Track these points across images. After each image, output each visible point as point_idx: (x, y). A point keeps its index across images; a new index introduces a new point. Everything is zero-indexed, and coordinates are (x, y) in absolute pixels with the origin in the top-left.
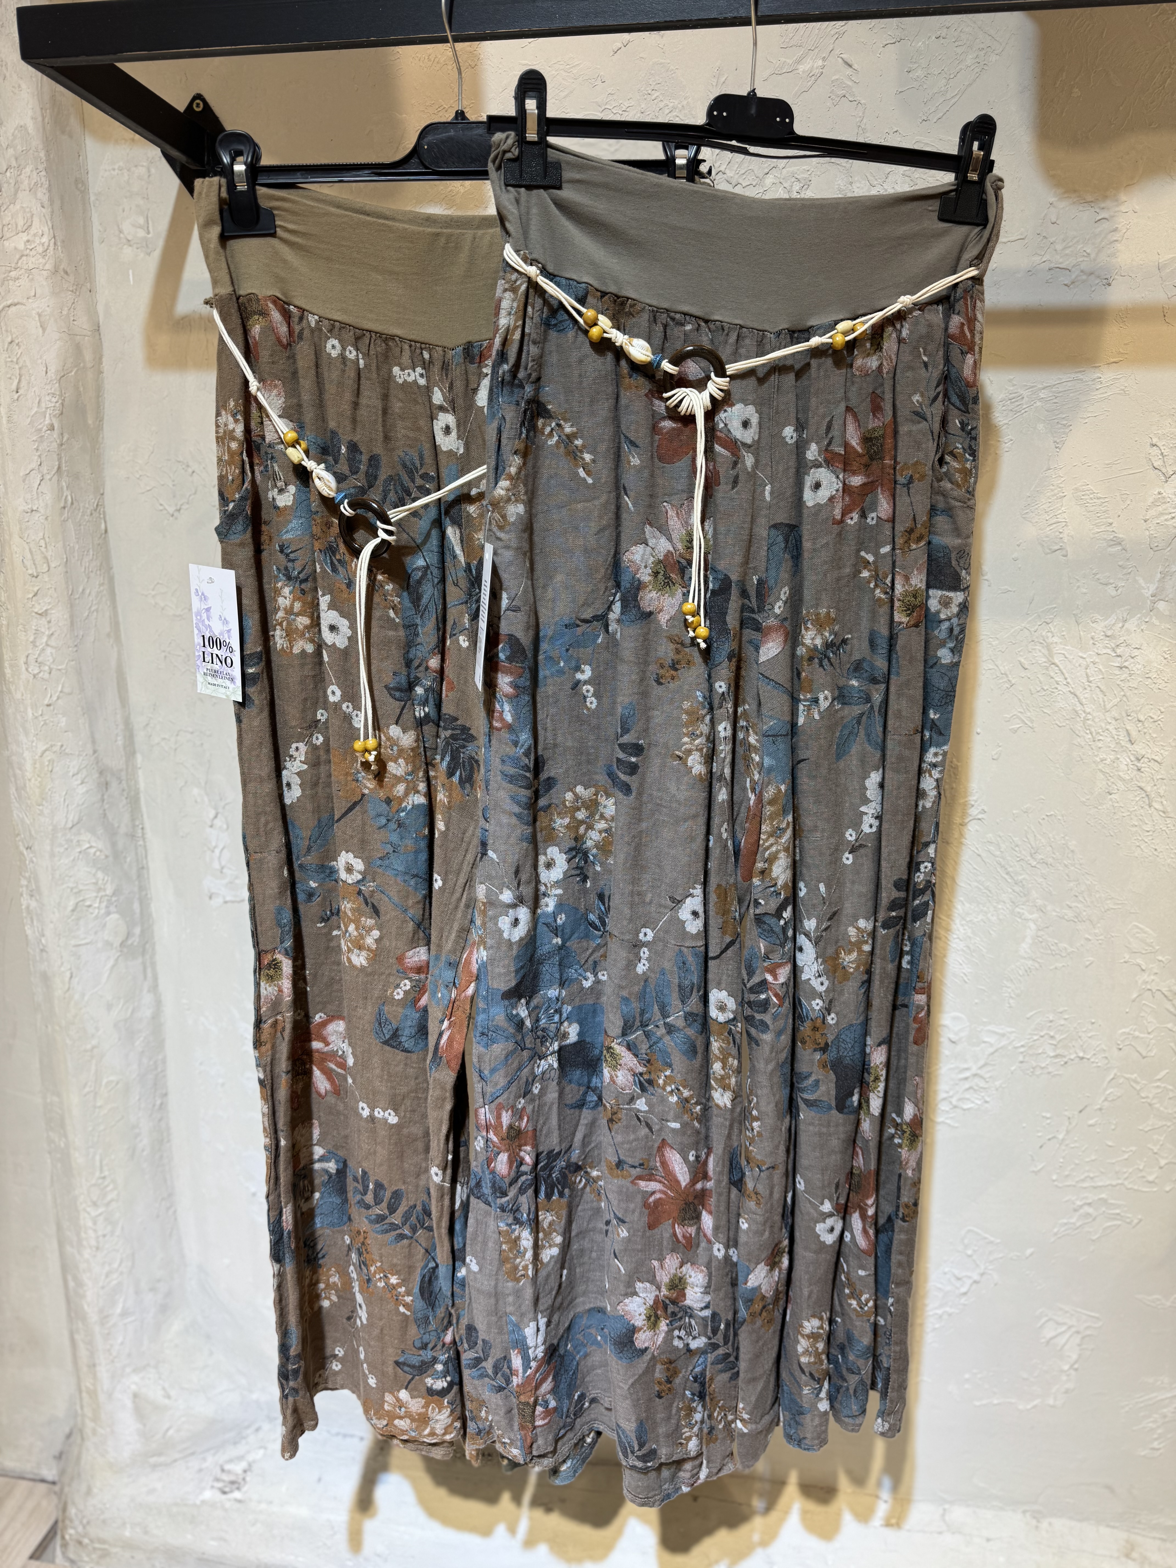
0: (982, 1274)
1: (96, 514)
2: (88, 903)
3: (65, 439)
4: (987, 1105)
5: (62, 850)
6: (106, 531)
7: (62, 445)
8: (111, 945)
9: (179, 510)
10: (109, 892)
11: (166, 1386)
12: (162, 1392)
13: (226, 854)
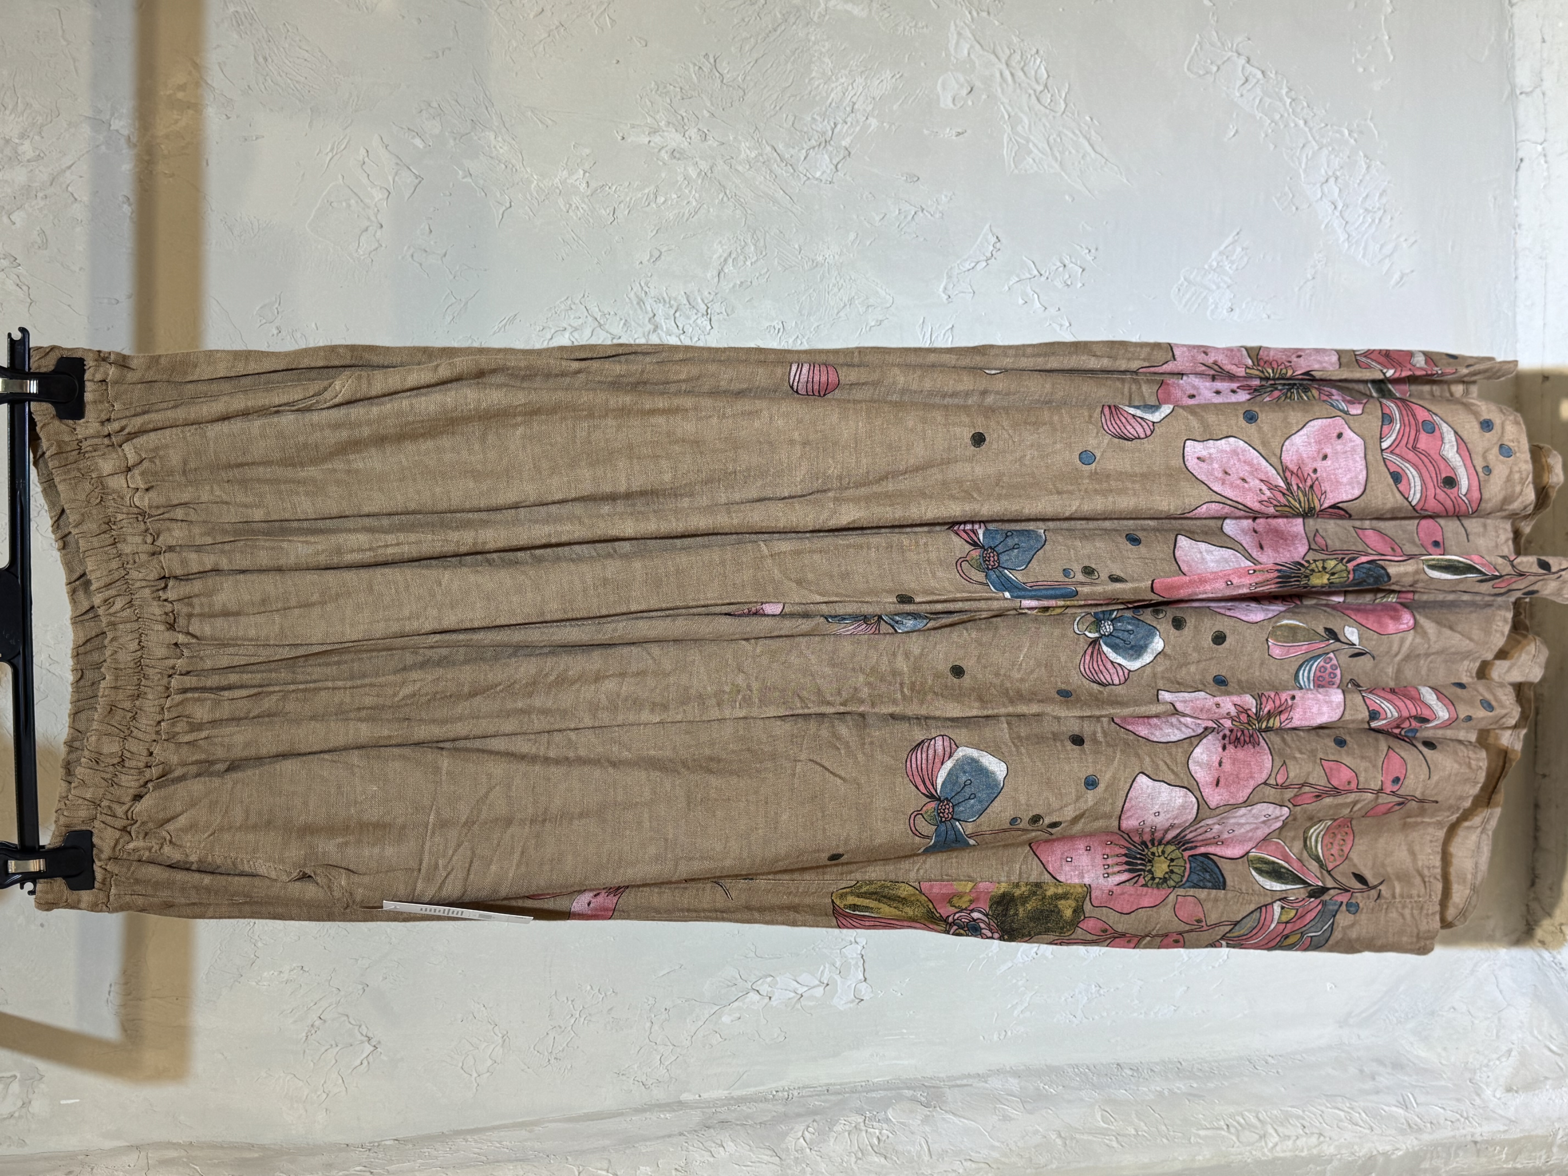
0: (1239, 54)
1: (375, 1149)
2: (875, 1141)
6: (395, 1140)
8: (927, 1117)
9: (369, 1039)
10: (860, 1119)
11: (1495, 1056)
12: (1504, 1059)
13: (804, 978)
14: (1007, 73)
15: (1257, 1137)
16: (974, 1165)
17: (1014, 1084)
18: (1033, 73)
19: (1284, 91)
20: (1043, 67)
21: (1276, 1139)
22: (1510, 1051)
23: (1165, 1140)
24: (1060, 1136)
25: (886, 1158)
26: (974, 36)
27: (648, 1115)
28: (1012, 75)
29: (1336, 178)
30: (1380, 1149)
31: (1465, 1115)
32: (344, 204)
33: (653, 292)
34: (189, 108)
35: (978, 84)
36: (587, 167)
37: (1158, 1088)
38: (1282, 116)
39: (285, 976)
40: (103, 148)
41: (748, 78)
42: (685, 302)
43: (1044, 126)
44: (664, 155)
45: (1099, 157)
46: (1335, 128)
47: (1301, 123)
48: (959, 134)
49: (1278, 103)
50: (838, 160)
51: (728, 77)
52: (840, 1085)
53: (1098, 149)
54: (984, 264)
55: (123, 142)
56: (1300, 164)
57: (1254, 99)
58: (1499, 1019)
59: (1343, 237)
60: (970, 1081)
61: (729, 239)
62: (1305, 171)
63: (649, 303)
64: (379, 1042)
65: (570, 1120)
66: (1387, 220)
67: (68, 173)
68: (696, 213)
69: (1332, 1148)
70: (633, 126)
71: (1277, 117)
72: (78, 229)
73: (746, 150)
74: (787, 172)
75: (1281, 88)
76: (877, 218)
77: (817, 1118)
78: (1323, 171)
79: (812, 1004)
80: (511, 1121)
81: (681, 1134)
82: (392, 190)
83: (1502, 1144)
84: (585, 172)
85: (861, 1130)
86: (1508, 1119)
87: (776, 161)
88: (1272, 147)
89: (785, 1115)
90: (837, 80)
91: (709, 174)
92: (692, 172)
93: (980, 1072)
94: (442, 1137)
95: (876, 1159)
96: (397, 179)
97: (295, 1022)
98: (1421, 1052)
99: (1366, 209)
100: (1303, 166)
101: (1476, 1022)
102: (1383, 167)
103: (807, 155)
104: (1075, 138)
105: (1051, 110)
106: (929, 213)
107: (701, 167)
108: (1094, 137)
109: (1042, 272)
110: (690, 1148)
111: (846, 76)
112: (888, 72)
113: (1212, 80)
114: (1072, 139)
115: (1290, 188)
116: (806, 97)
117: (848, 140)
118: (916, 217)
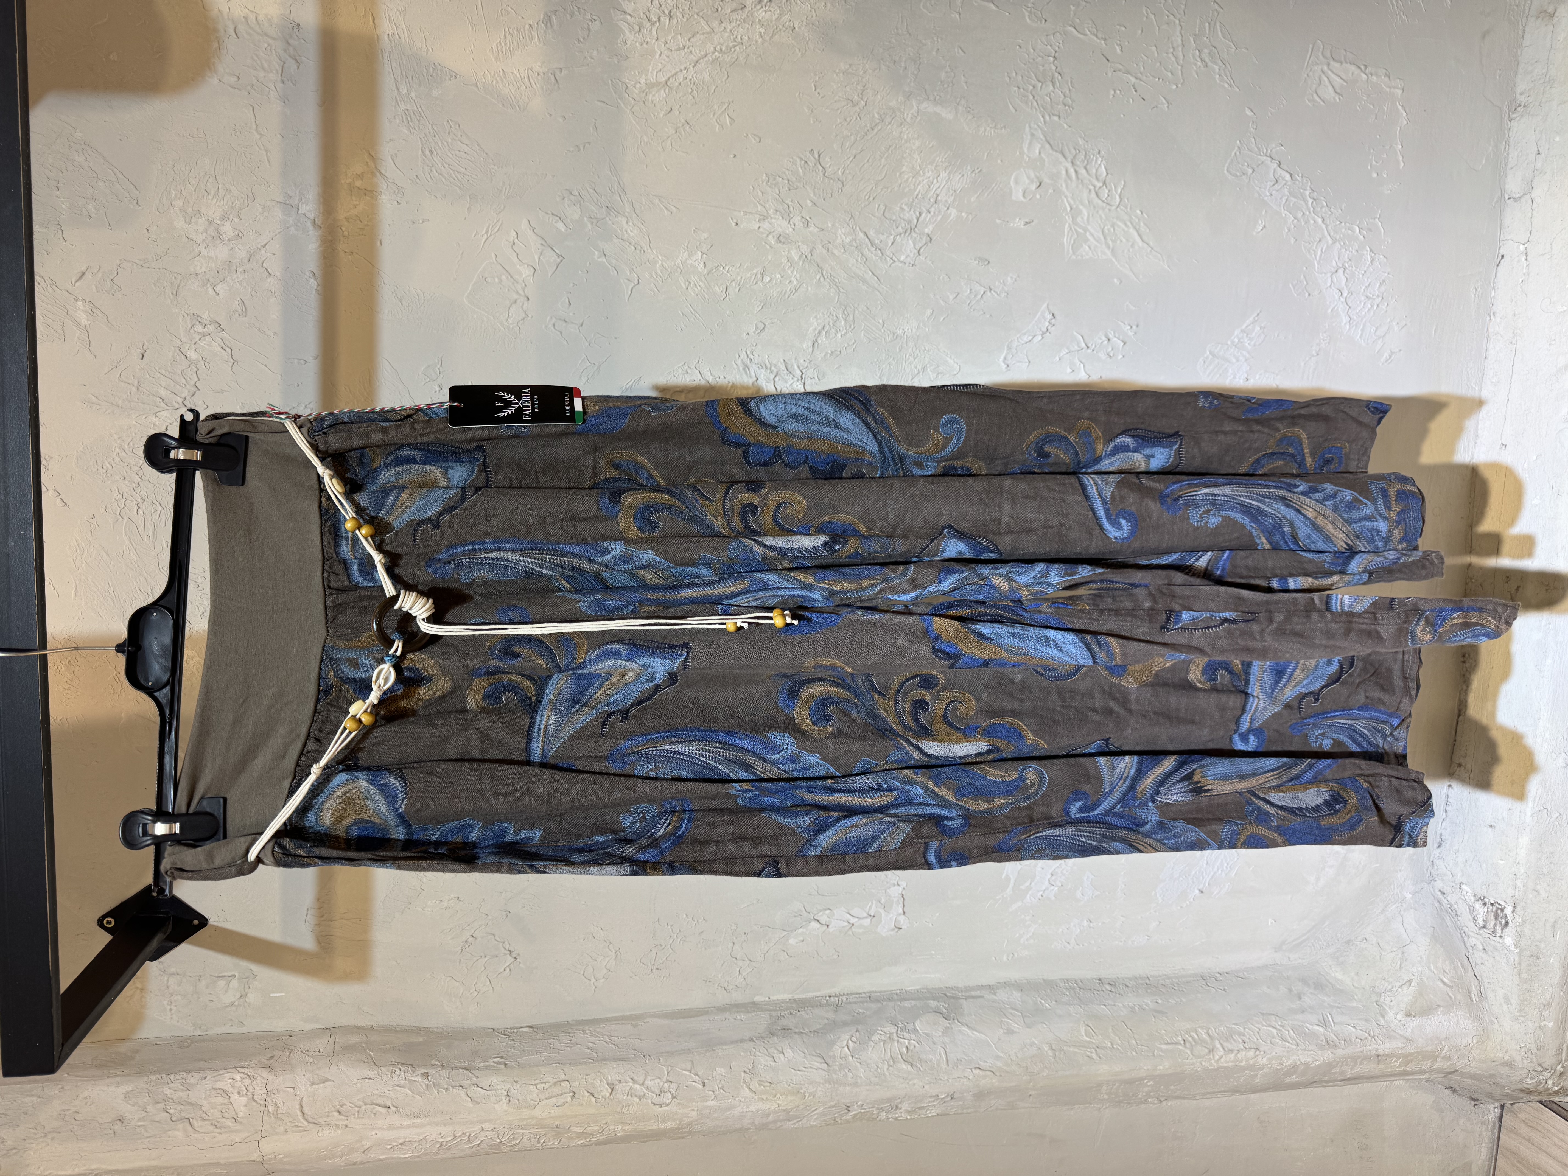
0: (1272, 159)
1: (514, 1036)
2: (904, 1050)
3: (437, 1063)
4: (1103, 153)
5: (850, 1075)
6: (531, 1027)
7: (443, 1066)
8: (947, 1028)
9: (510, 952)
10: (893, 1030)
11: (1398, 984)
12: (1405, 988)
13: (856, 911)
14: (1072, 172)
15: (1207, 1051)
16: (981, 1073)
17: (1017, 998)
18: (1094, 171)
19: (1307, 193)
20: (1103, 167)
21: (1222, 1052)
22: (1410, 981)
23: (1134, 1053)
24: (1051, 1048)
25: (912, 1065)
26: (1045, 137)
27: (727, 1015)
28: (1076, 172)
29: (1345, 269)
30: (1303, 1060)
31: (1372, 1033)
32: (497, 280)
33: (757, 359)
34: (365, 194)
35: (1046, 180)
36: (704, 249)
37: (1130, 1004)
38: (1303, 214)
39: (445, 904)
40: (292, 228)
41: (847, 172)
42: (784, 368)
43: (1101, 218)
44: (772, 240)
45: (1146, 245)
46: (1348, 225)
47: (1320, 220)
48: (1027, 223)
49: (1302, 203)
50: (920, 245)
51: (829, 171)
52: (880, 992)
53: (1145, 238)
54: (1040, 338)
55: (309, 224)
56: (1315, 256)
57: (1281, 198)
58: (1403, 953)
59: (1345, 319)
60: (983, 993)
61: (823, 314)
62: (1319, 262)
63: (753, 368)
64: (519, 955)
65: (666, 1015)
66: (1383, 307)
67: (263, 251)
68: (796, 291)
69: (1265, 1059)
70: (746, 213)
71: (1300, 215)
72: (272, 300)
73: (842, 236)
74: (876, 255)
75: (1305, 190)
76: (951, 297)
77: (859, 1027)
78: (1334, 263)
79: (861, 931)
80: (620, 1014)
81: (752, 1040)
82: (537, 267)
83: (1399, 1056)
84: (703, 253)
85: (893, 1040)
86: (1405, 1038)
87: (867, 246)
88: (1293, 241)
89: (835, 1023)
90: (924, 174)
91: (809, 257)
92: (795, 255)
93: (991, 984)
94: (567, 1028)
95: (904, 1067)
96: (541, 258)
97: (453, 938)
98: (1337, 974)
99: (1367, 296)
100: (1318, 258)
101: (1384, 953)
102: (1385, 260)
103: (894, 241)
104: (1126, 229)
105: (1108, 204)
106: (996, 292)
107: (803, 251)
108: (1143, 228)
109: (1090, 345)
110: (757, 1053)
111: (932, 171)
112: (969, 168)
113: (1247, 181)
114: (1123, 230)
115: (1305, 277)
116: (896, 189)
117: (931, 227)
118: (984, 296)
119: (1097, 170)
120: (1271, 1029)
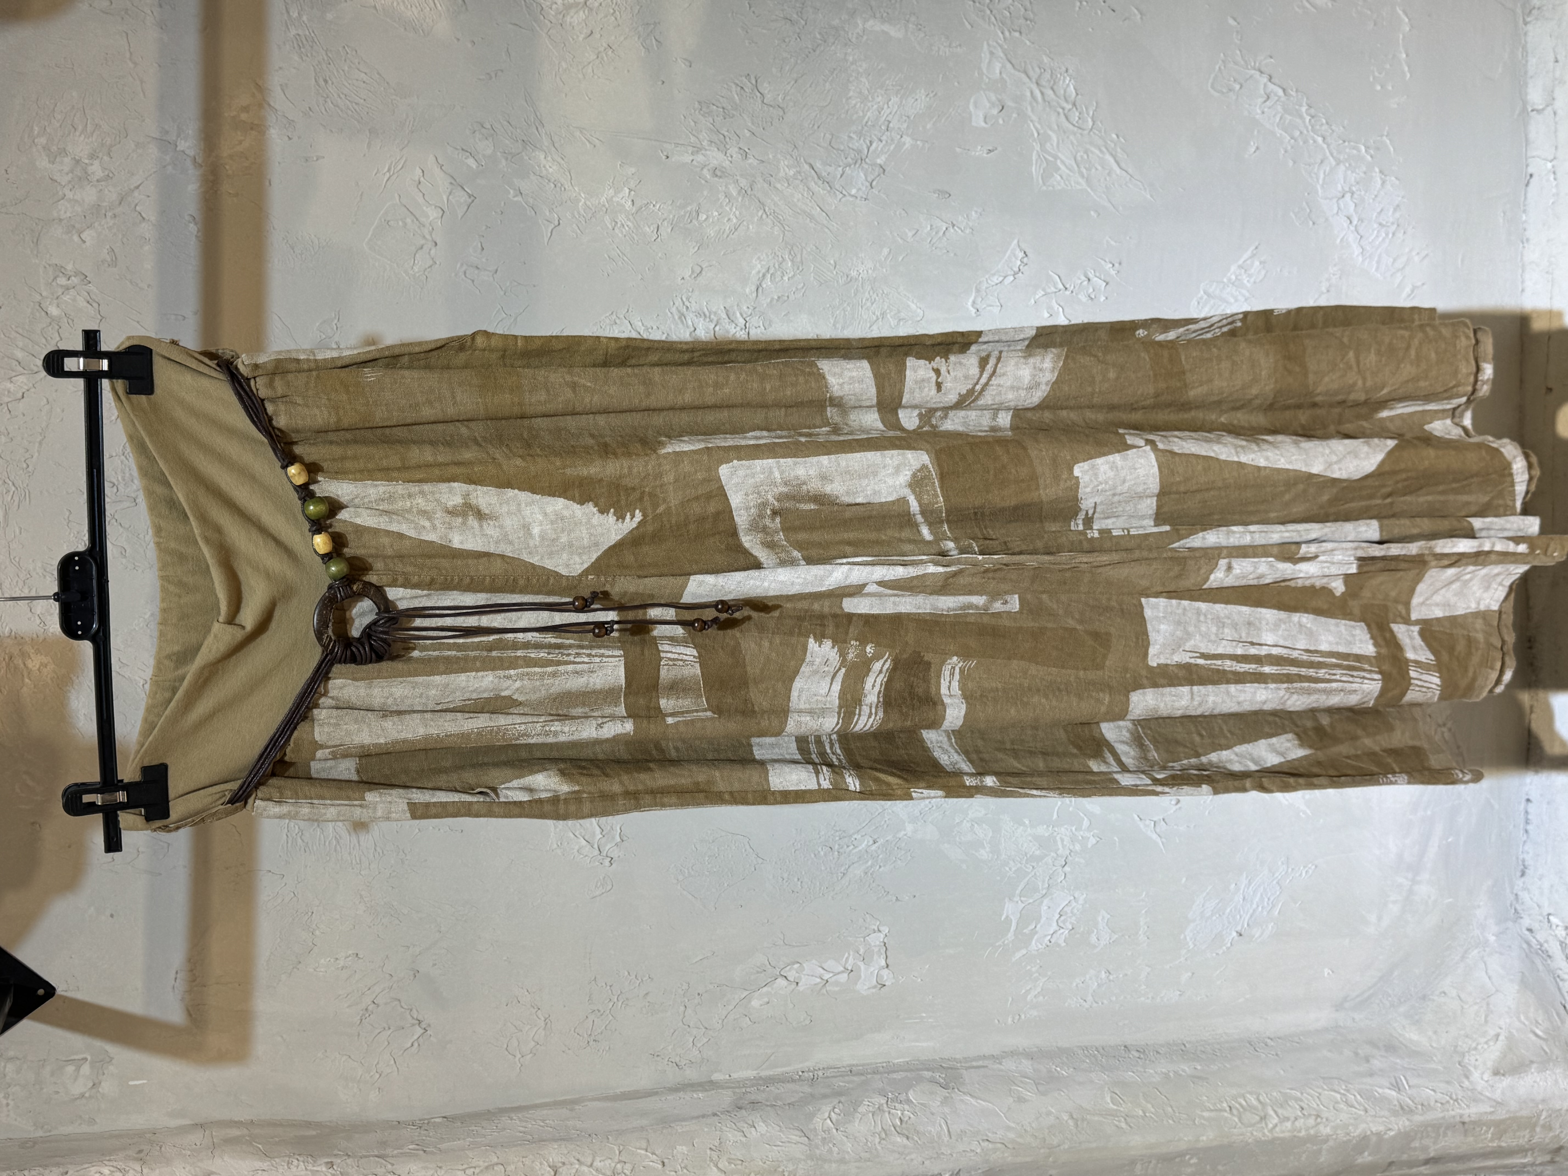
0: (1261, 72)
1: (425, 1126)
2: (898, 1122)
3: (341, 1152)
4: (1070, 71)
5: (835, 1149)
6: (444, 1117)
7: (348, 1155)
8: (946, 1098)
9: (420, 1022)
10: (882, 1101)
11: (1483, 1040)
12: (1491, 1043)
13: (830, 964)
14: (1037, 93)
15: (1258, 1118)
16: (991, 1146)
17: (1027, 1066)
18: (1062, 92)
19: (1304, 109)
20: (1072, 87)
22: (1497, 1036)
23: (1171, 1121)
24: (1072, 1117)
25: (908, 1138)
26: (1006, 55)
27: (681, 1094)
28: (1042, 93)
29: (1353, 193)
30: (1374, 1130)
31: (1454, 1097)
32: (401, 223)
33: (694, 307)
34: (252, 129)
35: (1010, 103)
36: (632, 185)
37: (1164, 1070)
38: (1301, 133)
39: (341, 963)
40: (170, 168)
41: (788, 98)
42: (725, 316)
43: (1072, 143)
44: (706, 174)
45: (1124, 173)
46: (1353, 144)
47: (1320, 140)
48: (990, 151)
49: (1298, 121)
50: (873, 177)
51: (768, 97)
52: (863, 1065)
53: (1123, 165)
54: (1012, 278)
55: (189, 163)
56: (1318, 180)
57: (1274, 116)
58: (1488, 1004)
59: (1357, 251)
60: (986, 1063)
61: (767, 254)
62: (1322, 186)
63: (690, 318)
64: (429, 1025)
65: (607, 1098)
66: (1400, 235)
67: (136, 193)
68: (736, 230)
69: (1328, 1128)
70: (677, 145)
71: (1297, 133)
72: (146, 248)
73: (785, 168)
74: (823, 189)
75: (1301, 106)
76: (910, 234)
77: (843, 1099)
78: (1340, 188)
79: (837, 989)
80: (552, 1100)
81: (715, 1115)
82: (445, 209)
83: (1489, 1124)
84: (630, 190)
85: (884, 1111)
86: (1495, 1101)
87: (813, 179)
88: (1291, 163)
89: (812, 1096)
90: (873, 98)
91: (749, 192)
92: (733, 190)
93: (995, 1054)
94: (489, 1115)
95: (899, 1140)
96: (451, 198)
97: (349, 1007)
98: (1412, 1035)
99: (1380, 224)
100: (1321, 182)
101: (1466, 1006)
102: (1397, 182)
103: (843, 173)
104: (1101, 155)
105: (1080, 128)
106: (960, 228)
107: (742, 185)
108: (1120, 154)
109: (1068, 286)
110: (724, 1128)
111: (882, 95)
112: (923, 91)
113: (1234, 97)
114: (1098, 157)
115: (1307, 203)
116: (843, 116)
117: (883, 158)
118: (947, 233)
119: (1065, 91)
120: (1333, 1093)
